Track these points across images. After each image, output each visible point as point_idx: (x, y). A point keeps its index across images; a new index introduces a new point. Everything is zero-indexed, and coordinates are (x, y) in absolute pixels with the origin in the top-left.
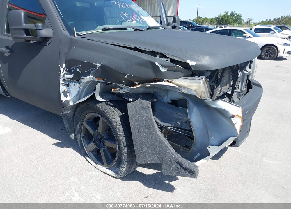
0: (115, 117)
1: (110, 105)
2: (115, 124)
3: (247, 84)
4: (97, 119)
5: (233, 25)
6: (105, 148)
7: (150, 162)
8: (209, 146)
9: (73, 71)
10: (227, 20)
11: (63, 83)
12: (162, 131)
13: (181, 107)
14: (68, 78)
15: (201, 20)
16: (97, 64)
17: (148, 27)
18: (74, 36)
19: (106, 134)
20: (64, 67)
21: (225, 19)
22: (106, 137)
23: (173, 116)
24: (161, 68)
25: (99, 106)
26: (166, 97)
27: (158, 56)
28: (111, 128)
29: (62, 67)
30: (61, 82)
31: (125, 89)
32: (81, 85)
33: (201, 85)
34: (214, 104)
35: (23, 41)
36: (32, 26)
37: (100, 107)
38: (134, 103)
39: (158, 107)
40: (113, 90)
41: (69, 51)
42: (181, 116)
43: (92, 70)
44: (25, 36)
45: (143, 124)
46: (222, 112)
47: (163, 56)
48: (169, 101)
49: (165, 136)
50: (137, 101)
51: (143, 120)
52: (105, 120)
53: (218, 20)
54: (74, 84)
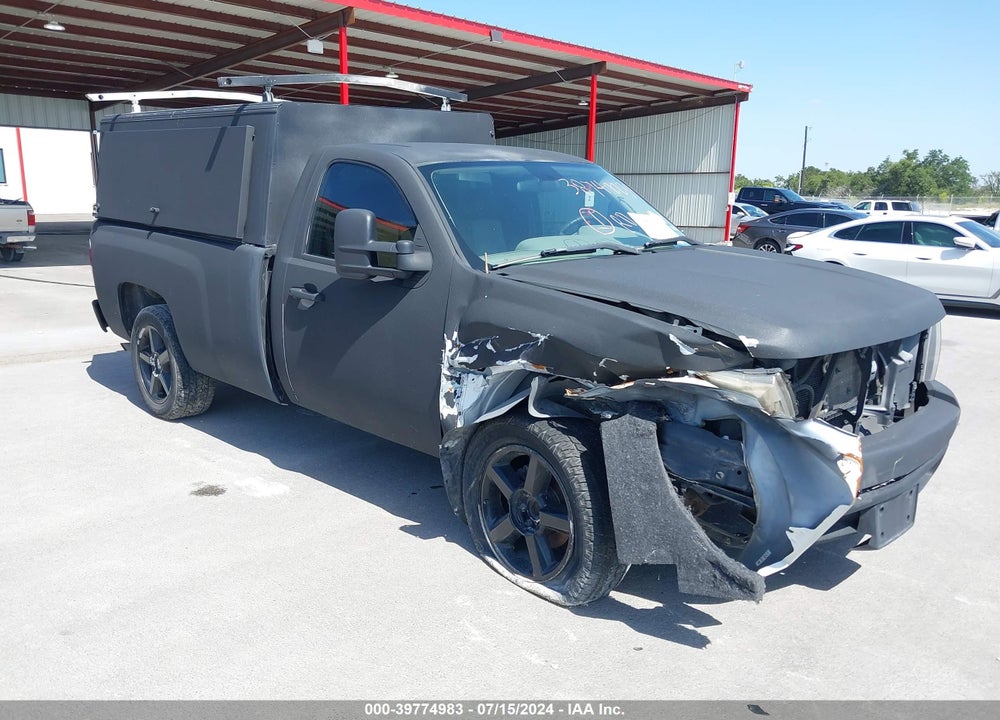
0: (571, 455)
1: (558, 429)
2: (569, 471)
3: (913, 395)
4: (524, 460)
5: (938, 195)
6: (539, 532)
7: (651, 562)
8: (790, 528)
9: (476, 348)
10: (914, 177)
11: (448, 374)
12: (680, 490)
13: (726, 437)
14: (461, 364)
15: (817, 180)
16: (539, 335)
17: (647, 244)
18: (483, 270)
19: (543, 497)
20: (454, 339)
21: (907, 174)
22: (541, 504)
23: (707, 455)
24: (681, 347)
25: (535, 428)
26: (692, 411)
27: (676, 322)
28: (558, 480)
29: (450, 338)
30: (445, 371)
31: (595, 391)
32: (488, 381)
33: (772, 386)
34: (799, 429)
35: (361, 276)
36: (389, 247)
37: (536, 430)
38: (616, 421)
39: (672, 435)
40: (569, 393)
41: (470, 303)
42: (728, 458)
43: (525, 347)
44: (370, 266)
45: (636, 471)
46: (818, 448)
47: (684, 322)
48: (699, 422)
49: (686, 505)
50: (623, 418)
51: (636, 461)
52: (544, 463)
53: (879, 178)
54: (471, 376)
